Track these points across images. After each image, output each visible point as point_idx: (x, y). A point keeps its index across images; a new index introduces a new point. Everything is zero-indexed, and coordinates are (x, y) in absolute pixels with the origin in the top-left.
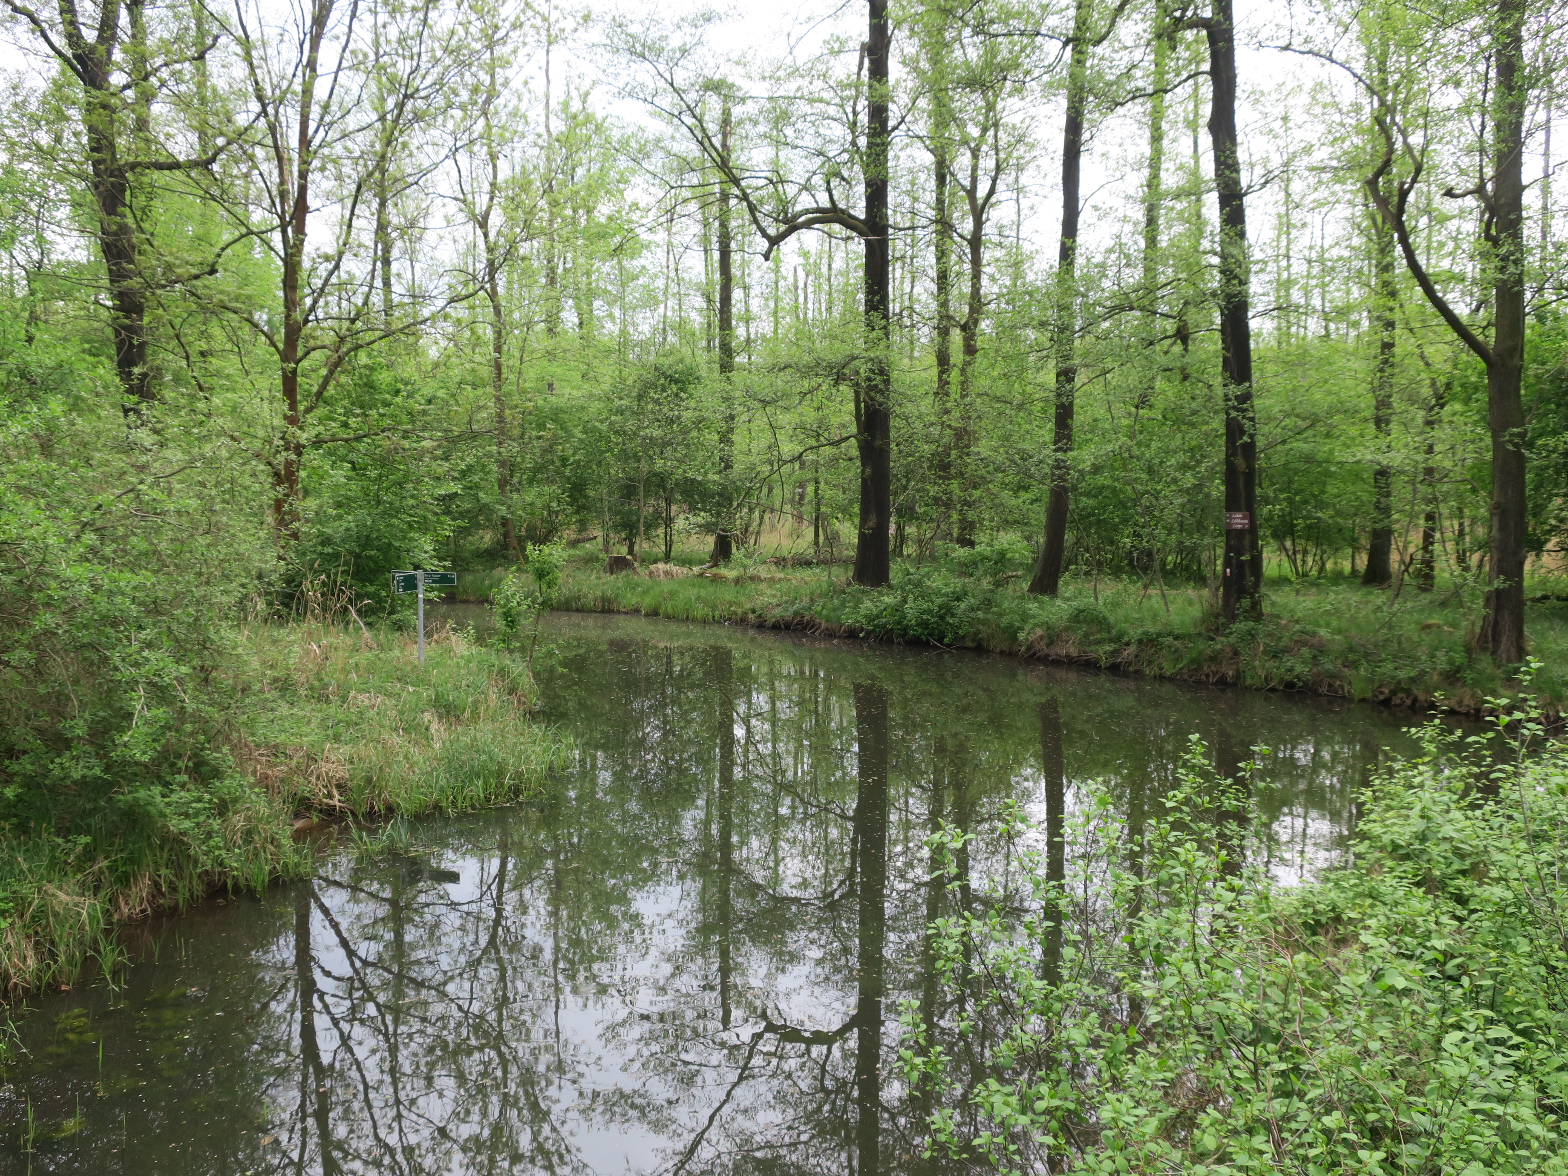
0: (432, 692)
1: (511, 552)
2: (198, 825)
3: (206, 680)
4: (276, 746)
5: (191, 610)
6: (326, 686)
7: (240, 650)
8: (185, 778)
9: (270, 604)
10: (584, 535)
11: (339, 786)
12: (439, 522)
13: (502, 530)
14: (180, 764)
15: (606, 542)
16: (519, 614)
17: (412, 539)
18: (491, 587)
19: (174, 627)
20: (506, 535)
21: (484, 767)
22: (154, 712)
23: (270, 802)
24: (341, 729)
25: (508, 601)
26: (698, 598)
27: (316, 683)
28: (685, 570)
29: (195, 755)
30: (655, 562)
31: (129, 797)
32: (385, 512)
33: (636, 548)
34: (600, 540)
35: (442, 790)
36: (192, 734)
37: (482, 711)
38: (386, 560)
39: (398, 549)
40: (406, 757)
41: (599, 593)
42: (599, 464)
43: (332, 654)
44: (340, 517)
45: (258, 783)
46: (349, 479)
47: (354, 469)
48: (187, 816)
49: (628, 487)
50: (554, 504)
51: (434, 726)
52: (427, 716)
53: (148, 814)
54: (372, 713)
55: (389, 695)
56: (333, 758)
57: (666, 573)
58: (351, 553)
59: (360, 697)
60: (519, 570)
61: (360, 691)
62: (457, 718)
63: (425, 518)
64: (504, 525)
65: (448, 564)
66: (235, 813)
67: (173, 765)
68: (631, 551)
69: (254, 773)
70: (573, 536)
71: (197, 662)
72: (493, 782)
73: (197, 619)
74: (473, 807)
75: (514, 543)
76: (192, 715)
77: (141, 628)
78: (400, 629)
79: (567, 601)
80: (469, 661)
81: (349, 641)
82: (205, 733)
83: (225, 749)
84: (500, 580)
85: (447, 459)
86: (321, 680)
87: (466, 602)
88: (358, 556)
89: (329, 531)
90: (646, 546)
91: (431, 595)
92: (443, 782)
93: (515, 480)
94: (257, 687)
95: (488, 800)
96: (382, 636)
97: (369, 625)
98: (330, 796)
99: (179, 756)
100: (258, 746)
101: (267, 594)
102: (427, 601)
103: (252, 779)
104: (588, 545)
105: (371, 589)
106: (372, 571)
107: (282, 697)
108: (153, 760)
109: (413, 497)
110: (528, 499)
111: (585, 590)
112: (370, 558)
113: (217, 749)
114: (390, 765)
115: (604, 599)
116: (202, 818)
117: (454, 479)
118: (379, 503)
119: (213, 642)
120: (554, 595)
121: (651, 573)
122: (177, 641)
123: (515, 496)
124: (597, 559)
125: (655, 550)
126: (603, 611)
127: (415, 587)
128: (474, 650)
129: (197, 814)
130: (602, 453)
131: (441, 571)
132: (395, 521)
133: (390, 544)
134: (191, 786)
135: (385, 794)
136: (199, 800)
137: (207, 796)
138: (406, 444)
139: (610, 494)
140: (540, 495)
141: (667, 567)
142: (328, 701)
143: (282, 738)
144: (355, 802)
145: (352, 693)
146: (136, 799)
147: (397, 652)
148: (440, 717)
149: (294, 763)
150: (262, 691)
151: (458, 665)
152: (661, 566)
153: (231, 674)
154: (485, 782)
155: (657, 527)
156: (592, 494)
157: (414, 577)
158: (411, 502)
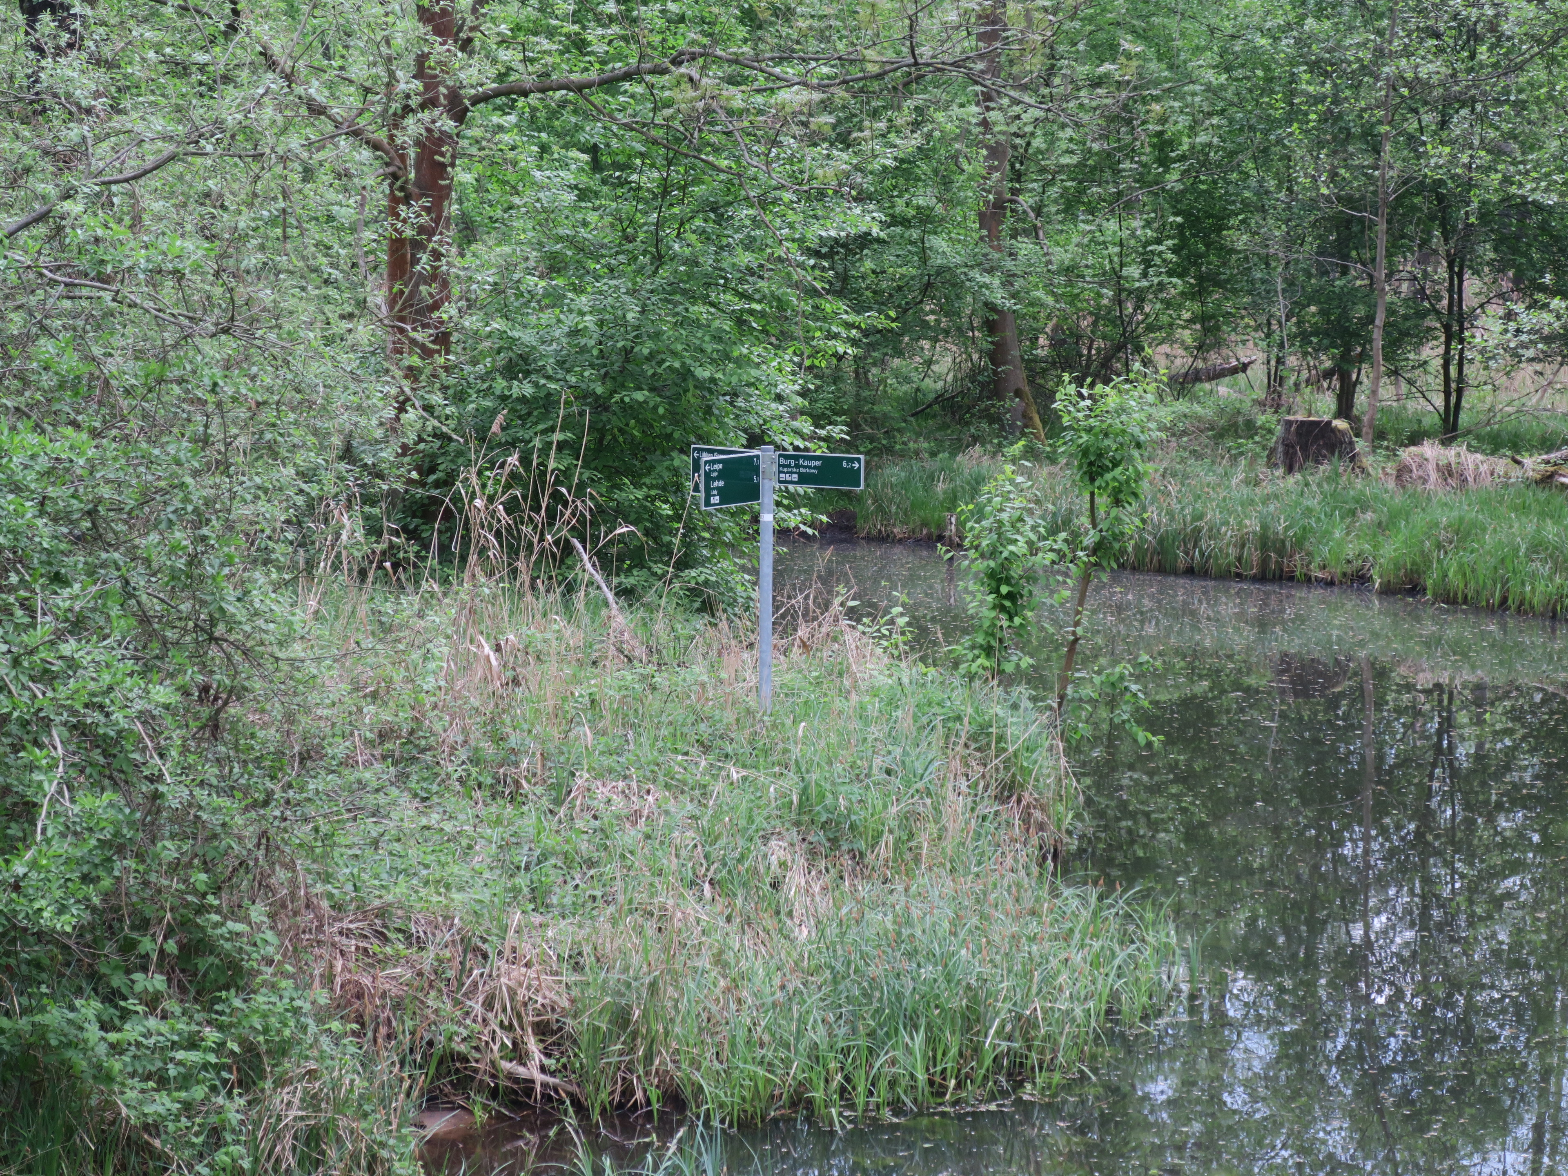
0: (791, 783)
1: (1013, 403)
2: (187, 1107)
3: (214, 727)
4: (383, 913)
5: (179, 535)
6: (512, 756)
7: (297, 649)
8: (158, 982)
9: (374, 530)
10: (1215, 359)
11: (542, 1029)
12: (818, 314)
13: (985, 342)
14: (147, 945)
15: (1275, 381)
16: (1031, 577)
17: (742, 362)
18: (952, 500)
19: (138, 580)
20: (997, 355)
21: (930, 1000)
22: (88, 801)
23: (367, 1062)
24: (550, 873)
25: (1002, 539)
26: (1536, 547)
27: (488, 748)
28: (1501, 465)
29: (184, 924)
30: (1415, 439)
31: (23, 1023)
32: (674, 287)
33: (1361, 399)
34: (1258, 374)
35: (815, 1057)
36: (175, 867)
37: (923, 840)
38: (676, 418)
39: (709, 387)
40: (718, 960)
41: (1253, 525)
42: (1263, 155)
43: (530, 672)
44: (555, 299)
45: (338, 1008)
46: (584, 194)
47: (596, 166)
48: (163, 1082)
49: (1343, 224)
50: (1133, 271)
51: (795, 880)
52: (777, 850)
53: (67, 1070)
54: (630, 836)
55: (676, 787)
56: (526, 949)
57: (1447, 472)
58: (583, 395)
59: (602, 792)
60: (1030, 452)
61: (601, 774)
62: (858, 857)
63: (781, 304)
64: (991, 327)
65: (838, 431)
66: (281, 1082)
67: (128, 947)
68: (1345, 408)
69: (328, 979)
70: (1183, 362)
71: (192, 676)
72: (953, 1042)
73: (194, 560)
74: (897, 1108)
75: (1019, 378)
76: (177, 817)
77: (59, 579)
78: (707, 607)
79: (1163, 545)
80: (892, 703)
81: (573, 636)
82: (206, 867)
83: (258, 912)
84: (978, 481)
85: (844, 140)
86: (499, 739)
87: (883, 539)
88: (600, 405)
89: (528, 337)
90: (1387, 392)
91: (793, 520)
92: (819, 1036)
93: (1026, 201)
94: (338, 749)
95: (939, 1091)
96: (660, 627)
97: (626, 593)
98: (518, 1053)
99: (143, 925)
100: (338, 907)
101: (369, 500)
102: (783, 534)
103: (323, 997)
104: (1223, 389)
105: (633, 494)
106: (635, 447)
107: (402, 777)
108: (80, 930)
109: (749, 244)
110: (1061, 256)
111: (1213, 515)
112: (630, 410)
113: (236, 912)
114: (675, 978)
115: (1265, 541)
116: (199, 1092)
117: (861, 198)
118: (659, 259)
119: (232, 623)
120: (1130, 525)
121: (1402, 471)
122: (144, 619)
123: (1025, 247)
124: (1251, 428)
125: (1416, 405)
126: (1262, 578)
127: (754, 493)
128: (907, 672)
129: (186, 1080)
130: (1273, 123)
131: (822, 450)
132: (700, 310)
133: (686, 373)
134: (172, 1006)
135: (663, 1060)
136: (193, 1043)
137: (211, 1035)
138: (736, 97)
139: (1292, 241)
140: (1095, 244)
141: (1450, 454)
142: (516, 797)
143: (400, 890)
144: (583, 1077)
145: (582, 778)
146: (40, 1030)
147: (699, 671)
148: (813, 854)
149: (427, 960)
150: (348, 762)
151: (862, 714)
152: (1430, 450)
153: (277, 710)
154: (932, 1041)
155: (1423, 337)
156: (1241, 240)
157: (751, 466)
158: (745, 258)
